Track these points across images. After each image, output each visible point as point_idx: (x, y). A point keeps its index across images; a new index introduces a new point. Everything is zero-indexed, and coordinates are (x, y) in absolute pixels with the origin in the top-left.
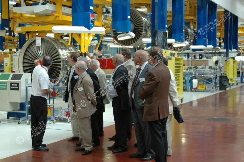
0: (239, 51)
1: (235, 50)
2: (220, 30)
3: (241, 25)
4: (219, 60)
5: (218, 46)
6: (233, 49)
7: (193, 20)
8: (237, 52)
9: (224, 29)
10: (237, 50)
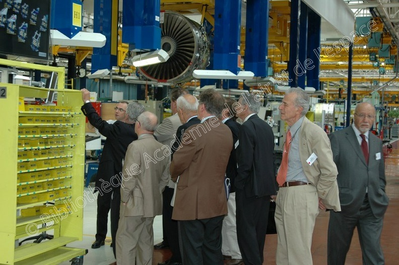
0: (322, 93)
1: (313, 89)
2: (282, 43)
3: (328, 40)
4: (275, 109)
5: (270, 76)
6: (308, 86)
7: (207, 5)
8: (315, 93)
9: (289, 42)
10: (317, 90)
